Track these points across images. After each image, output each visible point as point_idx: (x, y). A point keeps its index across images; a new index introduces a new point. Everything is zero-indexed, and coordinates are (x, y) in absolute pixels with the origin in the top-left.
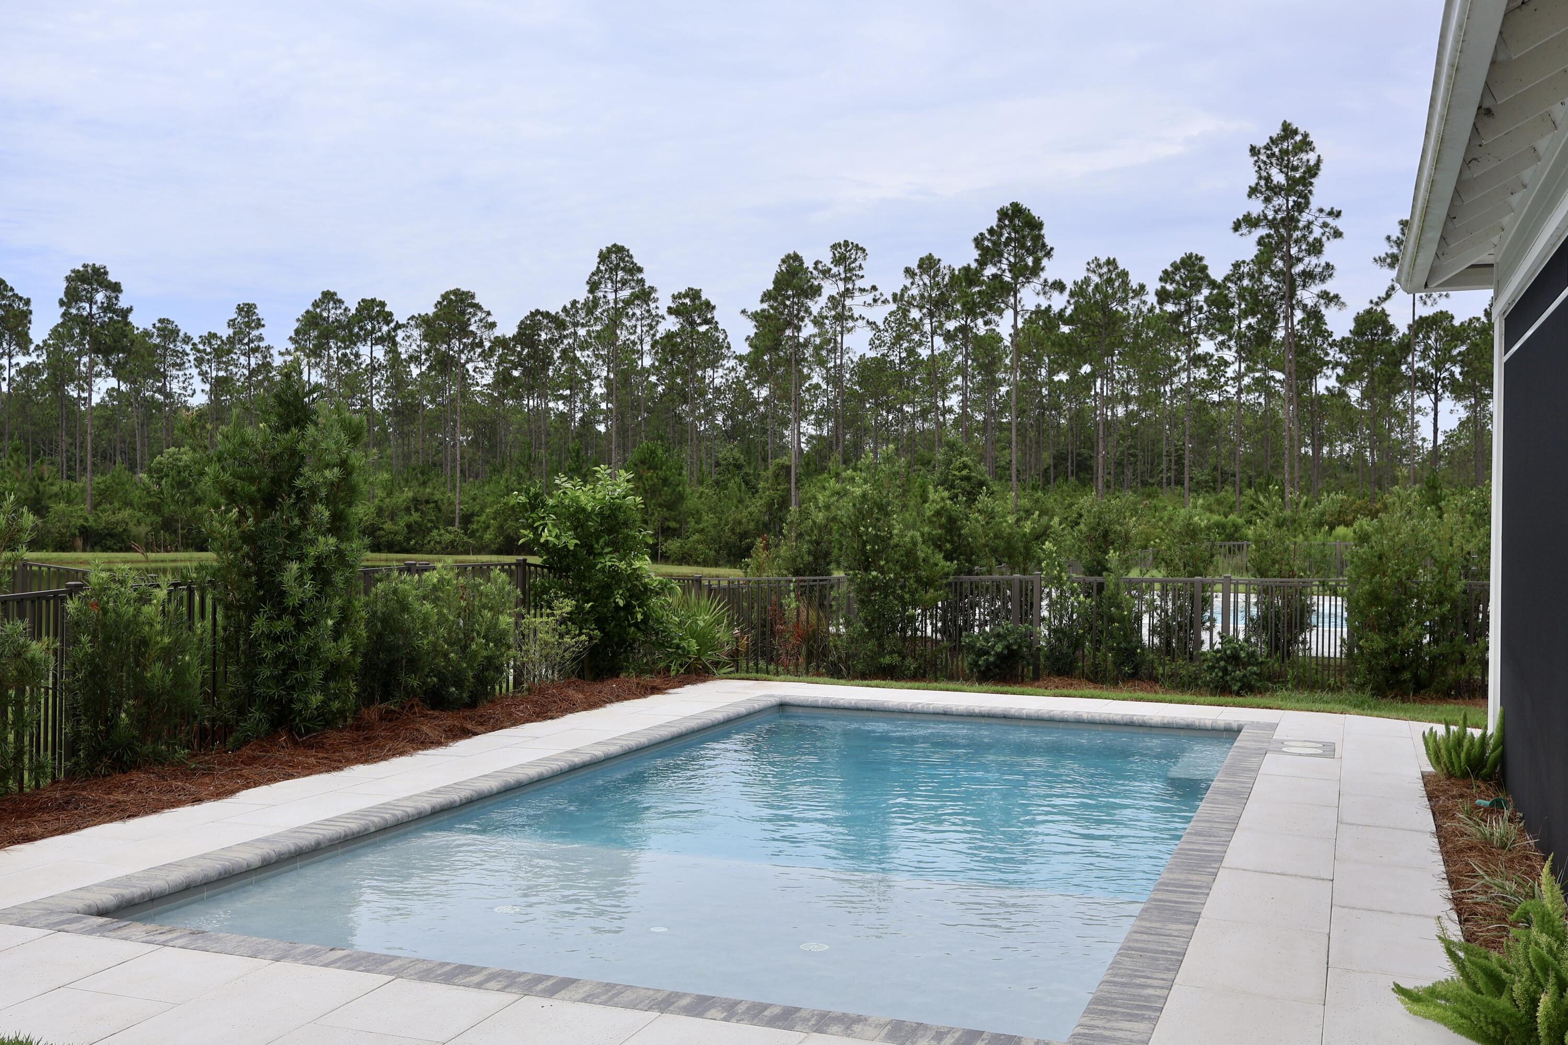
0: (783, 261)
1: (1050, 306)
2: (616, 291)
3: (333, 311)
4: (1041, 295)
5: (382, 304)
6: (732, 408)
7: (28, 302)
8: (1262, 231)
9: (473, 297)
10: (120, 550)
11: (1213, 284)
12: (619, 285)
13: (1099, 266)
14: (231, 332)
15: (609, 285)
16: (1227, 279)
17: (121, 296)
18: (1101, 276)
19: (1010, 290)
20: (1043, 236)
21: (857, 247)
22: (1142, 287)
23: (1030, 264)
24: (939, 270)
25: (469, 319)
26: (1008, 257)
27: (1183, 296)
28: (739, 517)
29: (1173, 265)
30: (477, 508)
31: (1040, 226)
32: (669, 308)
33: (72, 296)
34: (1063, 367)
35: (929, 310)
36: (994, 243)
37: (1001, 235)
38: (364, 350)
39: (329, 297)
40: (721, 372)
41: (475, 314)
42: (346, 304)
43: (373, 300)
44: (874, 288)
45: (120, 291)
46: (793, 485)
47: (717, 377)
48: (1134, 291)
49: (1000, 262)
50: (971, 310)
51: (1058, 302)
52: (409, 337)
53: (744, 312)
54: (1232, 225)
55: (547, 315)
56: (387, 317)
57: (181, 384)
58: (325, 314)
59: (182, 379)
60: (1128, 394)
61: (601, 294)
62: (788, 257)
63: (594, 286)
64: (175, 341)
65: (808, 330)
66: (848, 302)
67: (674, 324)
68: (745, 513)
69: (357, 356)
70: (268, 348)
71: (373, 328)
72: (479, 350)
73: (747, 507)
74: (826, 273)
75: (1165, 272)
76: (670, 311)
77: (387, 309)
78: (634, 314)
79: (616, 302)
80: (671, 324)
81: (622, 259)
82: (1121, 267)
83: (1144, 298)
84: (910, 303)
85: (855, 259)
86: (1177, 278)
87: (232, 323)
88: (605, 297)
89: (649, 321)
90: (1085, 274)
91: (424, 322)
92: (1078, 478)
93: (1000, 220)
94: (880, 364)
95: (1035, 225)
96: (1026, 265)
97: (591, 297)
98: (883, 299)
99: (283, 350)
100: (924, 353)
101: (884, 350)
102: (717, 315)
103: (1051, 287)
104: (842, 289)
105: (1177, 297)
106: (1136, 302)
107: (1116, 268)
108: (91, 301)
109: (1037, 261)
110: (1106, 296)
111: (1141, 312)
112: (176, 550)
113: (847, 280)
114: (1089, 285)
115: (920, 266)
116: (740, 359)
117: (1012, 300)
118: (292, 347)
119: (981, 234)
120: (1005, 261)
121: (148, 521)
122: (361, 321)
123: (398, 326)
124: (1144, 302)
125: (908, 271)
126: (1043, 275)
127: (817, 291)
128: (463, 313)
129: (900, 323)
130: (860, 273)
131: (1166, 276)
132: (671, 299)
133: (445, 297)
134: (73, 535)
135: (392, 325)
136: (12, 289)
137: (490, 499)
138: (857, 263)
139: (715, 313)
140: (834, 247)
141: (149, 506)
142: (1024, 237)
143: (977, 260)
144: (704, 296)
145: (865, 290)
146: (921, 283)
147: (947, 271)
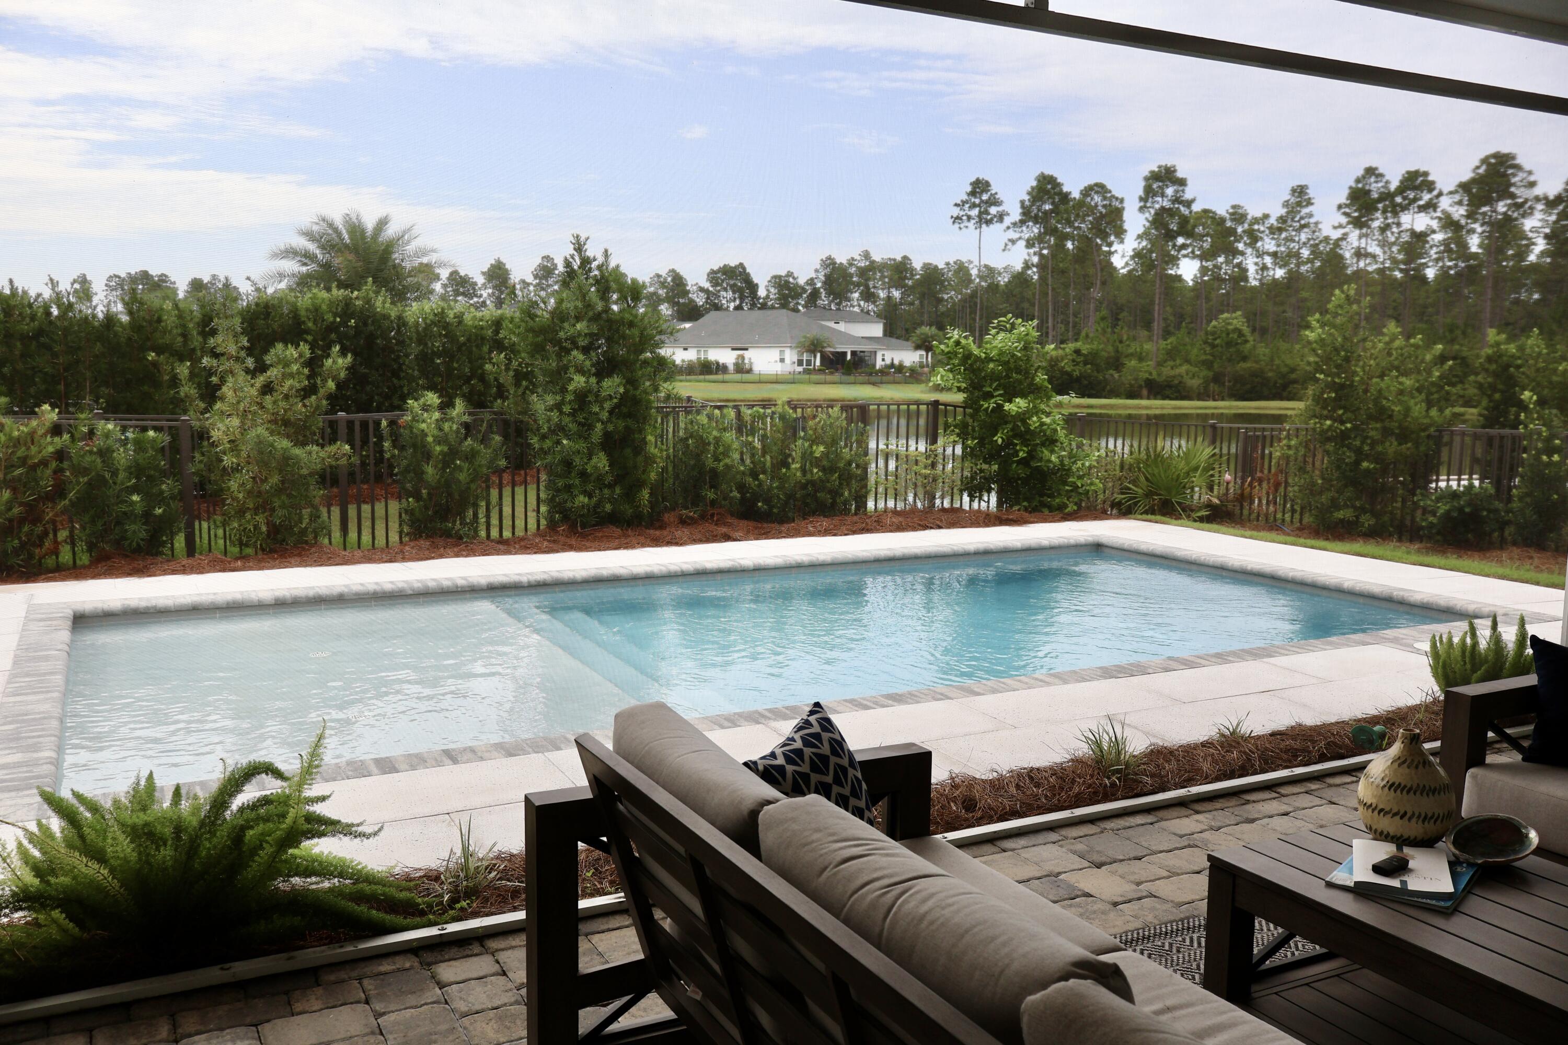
3: (1374, 185)
5: (1426, 174)
7: (1122, 201)
9: (1514, 158)
10: (1176, 399)
14: (1283, 211)
17: (1187, 189)
25: (1510, 181)
33: (1149, 193)
38: (1406, 218)
39: (1371, 171)
41: (1516, 175)
42: (1388, 178)
43: (1417, 172)
45: (1186, 185)
56: (1430, 186)
58: (1367, 188)
64: (1244, 223)
69: (1399, 224)
70: (1317, 223)
71: (1416, 197)
77: (1430, 178)
87: (1286, 204)
91: (1464, 187)
99: (1335, 224)
108: (1163, 196)
112: (1223, 399)
118: (1342, 220)
121: (1202, 374)
122: (1402, 192)
123: (1441, 194)
128: (1504, 175)
133: (1484, 161)
134: (1140, 387)
135: (1435, 193)
136: (1111, 192)
141: (1204, 363)
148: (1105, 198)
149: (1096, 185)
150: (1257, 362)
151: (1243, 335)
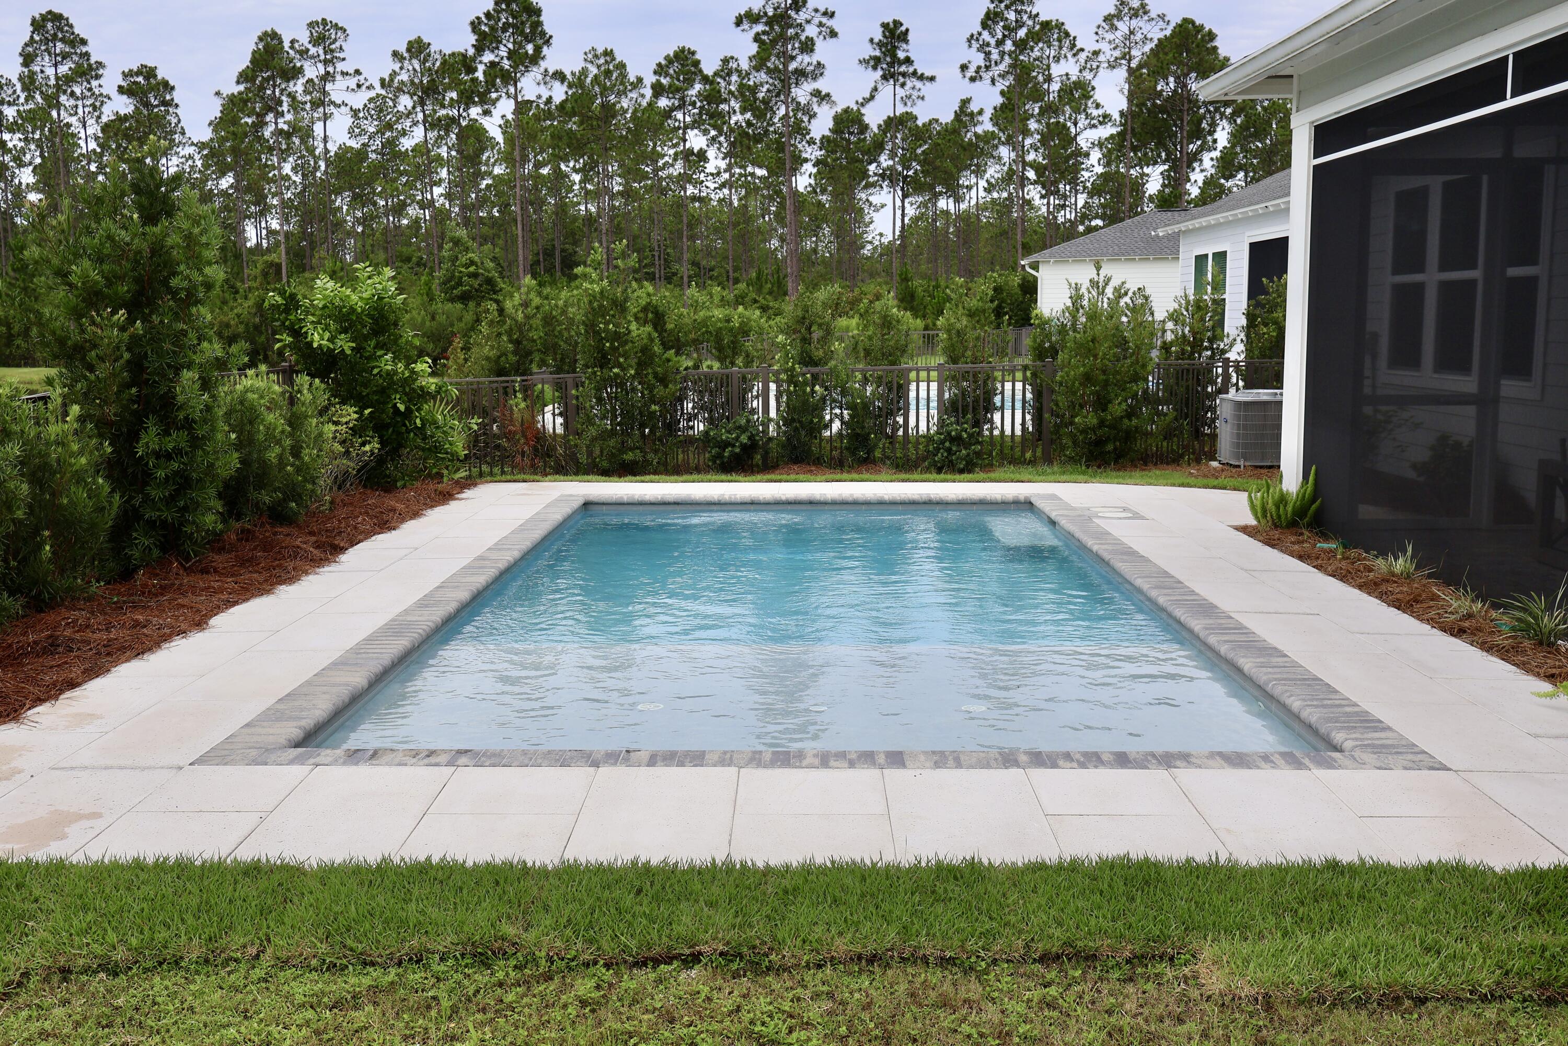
0: (261, 39)
1: (550, 97)
2: (56, 65)
4: (542, 86)
8: (760, 28)
11: (705, 79)
12: (59, 59)
13: (596, 56)
15: (47, 58)
16: (716, 74)
18: (599, 67)
19: (512, 78)
20: (542, 23)
21: (337, 26)
22: (640, 80)
23: (531, 52)
24: (429, 55)
26: (507, 44)
27: (678, 90)
28: (225, 319)
29: (667, 58)
31: (539, 12)
32: (120, 87)
35: (420, 97)
36: (492, 28)
37: (499, 20)
40: (175, 160)
44: (357, 72)
48: (631, 84)
49: (497, 48)
50: (467, 99)
51: (559, 93)
53: (218, 94)
54: (734, 20)
61: (37, 69)
62: (265, 34)
63: (28, 59)
66: (329, 87)
68: (231, 315)
73: (232, 309)
74: (304, 53)
75: (659, 65)
76: (120, 90)
79: (56, 79)
80: (123, 105)
81: (60, 28)
82: (618, 59)
83: (642, 91)
84: (400, 90)
85: (335, 40)
86: (671, 71)
88: (42, 72)
89: (92, 101)
90: (583, 64)
94: (361, 153)
95: (533, 11)
96: (526, 53)
97: (26, 70)
98: (367, 84)
100: (407, 144)
101: (364, 139)
102: (177, 96)
103: (552, 77)
104: (322, 72)
105: (671, 91)
106: (634, 95)
107: (614, 59)
109: (538, 49)
110: (604, 88)
111: (639, 105)
113: (326, 62)
114: (586, 77)
115: (409, 50)
116: (201, 146)
119: (478, 18)
120: (502, 47)
124: (642, 96)
125: (395, 54)
126: (543, 65)
127: (294, 73)
129: (381, 111)
130: (342, 55)
131: (660, 70)
132: (121, 77)
138: (337, 44)
139: (175, 93)
140: (311, 25)
142: (523, 23)
143: (473, 46)
144: (160, 75)
145: (347, 74)
146: (411, 68)
147: (437, 56)
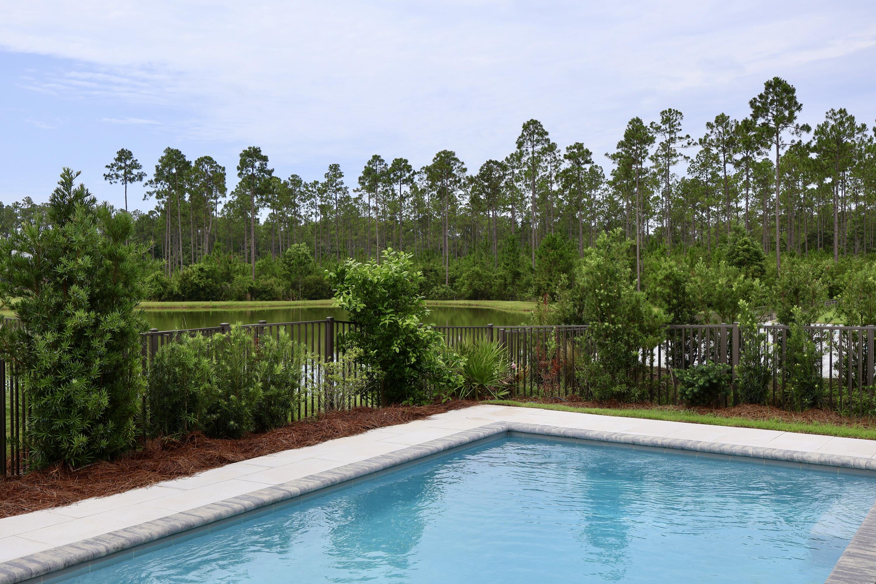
0: (630, 123)
1: (801, 141)
2: (533, 147)
3: (378, 166)
4: (795, 135)
5: (406, 161)
6: (608, 213)
7: (224, 169)
9: (454, 154)
10: (269, 300)
12: (535, 143)
13: (834, 114)
14: (326, 180)
15: (529, 143)
17: (268, 163)
18: (835, 120)
19: (775, 132)
20: (795, 97)
21: (677, 112)
22: (864, 126)
23: (787, 115)
24: (728, 123)
25: (452, 167)
26: (772, 112)
30: (458, 274)
31: (793, 91)
32: (565, 155)
33: (243, 165)
34: (813, 181)
35: (723, 148)
36: (763, 104)
37: (768, 98)
38: (396, 187)
39: (376, 158)
40: (599, 191)
41: (455, 164)
42: (386, 162)
43: (401, 159)
44: (688, 136)
45: (267, 160)
46: (638, 256)
47: (598, 195)
48: (858, 129)
49: (767, 115)
50: (749, 146)
51: (806, 138)
52: (421, 179)
53: (606, 155)
55: (496, 163)
56: (409, 168)
57: (306, 210)
58: (374, 168)
59: (306, 207)
60: (857, 195)
61: (524, 149)
62: (633, 120)
63: (520, 145)
64: (300, 186)
65: (647, 164)
66: (672, 146)
67: (568, 165)
69: (393, 190)
70: (346, 188)
71: (401, 174)
72: (458, 185)
74: (658, 129)
76: (565, 157)
77: (408, 164)
78: (546, 160)
79: (533, 153)
80: (566, 165)
81: (537, 128)
82: (849, 114)
83: (865, 133)
84: (710, 144)
85: (676, 120)
87: (327, 175)
88: (527, 150)
89: (555, 164)
90: (825, 120)
91: (428, 169)
92: (824, 248)
93: (766, 89)
94: (695, 182)
95: (789, 91)
96: (784, 117)
97: (519, 151)
98: (694, 142)
99: (355, 189)
101: (697, 174)
102: (593, 157)
103: (801, 129)
104: (668, 138)
106: (860, 136)
107: (846, 114)
108: (253, 167)
109: (792, 113)
110: (839, 133)
111: (863, 142)
112: (298, 300)
113: (671, 132)
114: (827, 127)
115: (716, 121)
116: (609, 183)
117: (775, 138)
118: (360, 187)
119: (755, 99)
120: (770, 114)
121: (284, 283)
122: (394, 171)
123: (415, 173)
124: (866, 136)
125: (709, 125)
126: (796, 122)
127: (652, 140)
128: (449, 164)
129: (706, 157)
130: (679, 128)
132: (565, 150)
133: (438, 155)
134: (246, 292)
135: (411, 172)
136: (216, 163)
137: (465, 269)
138: (677, 122)
139: (592, 157)
140: (663, 113)
141: (284, 275)
142: (782, 99)
143: (751, 115)
144: (585, 147)
145: (682, 138)
146: (717, 131)
147: (733, 123)
148: (212, 167)
149: (206, 157)
150: (318, 275)
151: (308, 258)
